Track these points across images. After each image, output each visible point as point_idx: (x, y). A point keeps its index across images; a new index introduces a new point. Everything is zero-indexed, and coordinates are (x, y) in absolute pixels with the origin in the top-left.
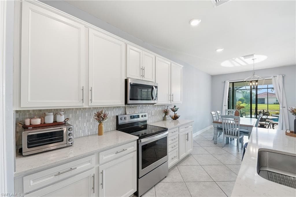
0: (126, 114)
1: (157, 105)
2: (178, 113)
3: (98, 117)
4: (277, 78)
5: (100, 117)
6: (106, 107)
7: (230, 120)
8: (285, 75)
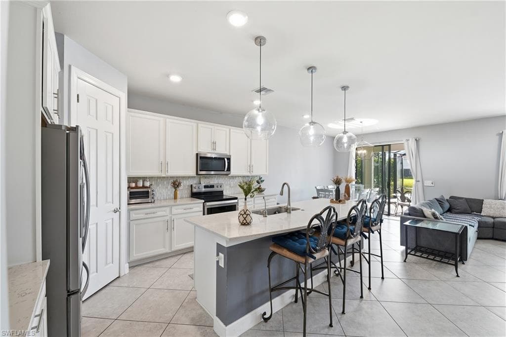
0: (200, 184)
1: (232, 176)
2: (263, 186)
3: (174, 184)
4: (410, 142)
5: (176, 185)
6: (181, 177)
7: (322, 194)
8: (419, 139)
